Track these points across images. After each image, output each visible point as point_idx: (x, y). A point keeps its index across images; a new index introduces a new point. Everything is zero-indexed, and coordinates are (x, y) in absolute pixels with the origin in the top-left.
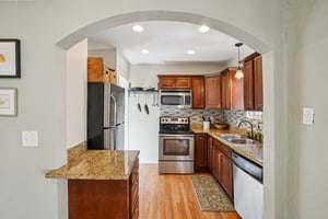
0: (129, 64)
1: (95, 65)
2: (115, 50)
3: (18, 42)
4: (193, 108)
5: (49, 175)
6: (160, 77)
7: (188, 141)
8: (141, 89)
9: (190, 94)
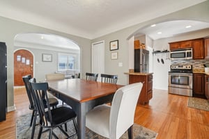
0: (153, 40)
1: (137, 43)
2: (145, 35)
3: (118, 41)
4: (194, 59)
5: (125, 74)
6: (170, 44)
7: (188, 77)
8: (159, 52)
9: (191, 51)
